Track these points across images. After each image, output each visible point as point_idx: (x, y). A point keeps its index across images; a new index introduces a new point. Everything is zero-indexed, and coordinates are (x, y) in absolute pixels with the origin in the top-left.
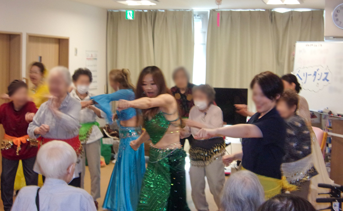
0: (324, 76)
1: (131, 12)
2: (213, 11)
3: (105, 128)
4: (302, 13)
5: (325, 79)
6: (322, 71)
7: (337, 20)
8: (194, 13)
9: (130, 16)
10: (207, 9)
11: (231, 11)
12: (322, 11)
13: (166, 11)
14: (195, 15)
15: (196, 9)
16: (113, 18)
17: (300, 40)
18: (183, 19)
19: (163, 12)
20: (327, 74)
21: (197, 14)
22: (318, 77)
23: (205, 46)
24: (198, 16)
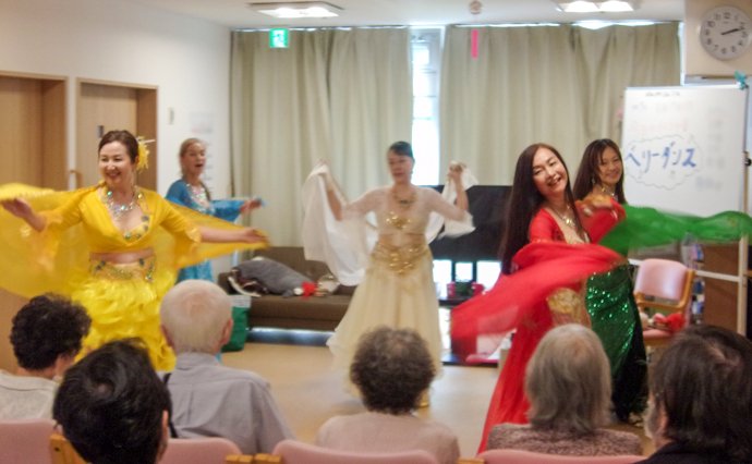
0: (685, 156)
1: (282, 32)
2: (451, 28)
3: (231, 274)
4: (636, 29)
5: (688, 162)
6: (681, 145)
7: (709, 41)
8: (413, 33)
9: (279, 40)
10: (440, 24)
11: (489, 28)
12: (675, 24)
13: (354, 28)
14: (414, 37)
15: (417, 24)
16: (244, 46)
17: (633, 84)
18: (390, 45)
19: (347, 32)
20: (691, 151)
21: (418, 35)
22: (672, 158)
23: (437, 100)
24: (420, 39)
